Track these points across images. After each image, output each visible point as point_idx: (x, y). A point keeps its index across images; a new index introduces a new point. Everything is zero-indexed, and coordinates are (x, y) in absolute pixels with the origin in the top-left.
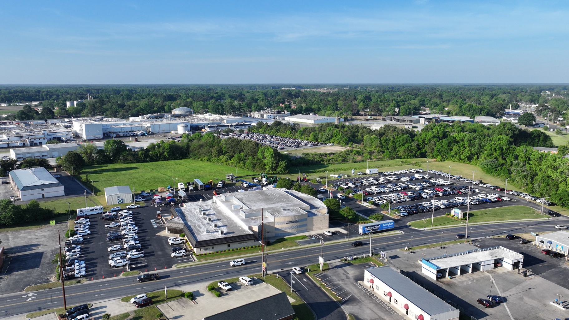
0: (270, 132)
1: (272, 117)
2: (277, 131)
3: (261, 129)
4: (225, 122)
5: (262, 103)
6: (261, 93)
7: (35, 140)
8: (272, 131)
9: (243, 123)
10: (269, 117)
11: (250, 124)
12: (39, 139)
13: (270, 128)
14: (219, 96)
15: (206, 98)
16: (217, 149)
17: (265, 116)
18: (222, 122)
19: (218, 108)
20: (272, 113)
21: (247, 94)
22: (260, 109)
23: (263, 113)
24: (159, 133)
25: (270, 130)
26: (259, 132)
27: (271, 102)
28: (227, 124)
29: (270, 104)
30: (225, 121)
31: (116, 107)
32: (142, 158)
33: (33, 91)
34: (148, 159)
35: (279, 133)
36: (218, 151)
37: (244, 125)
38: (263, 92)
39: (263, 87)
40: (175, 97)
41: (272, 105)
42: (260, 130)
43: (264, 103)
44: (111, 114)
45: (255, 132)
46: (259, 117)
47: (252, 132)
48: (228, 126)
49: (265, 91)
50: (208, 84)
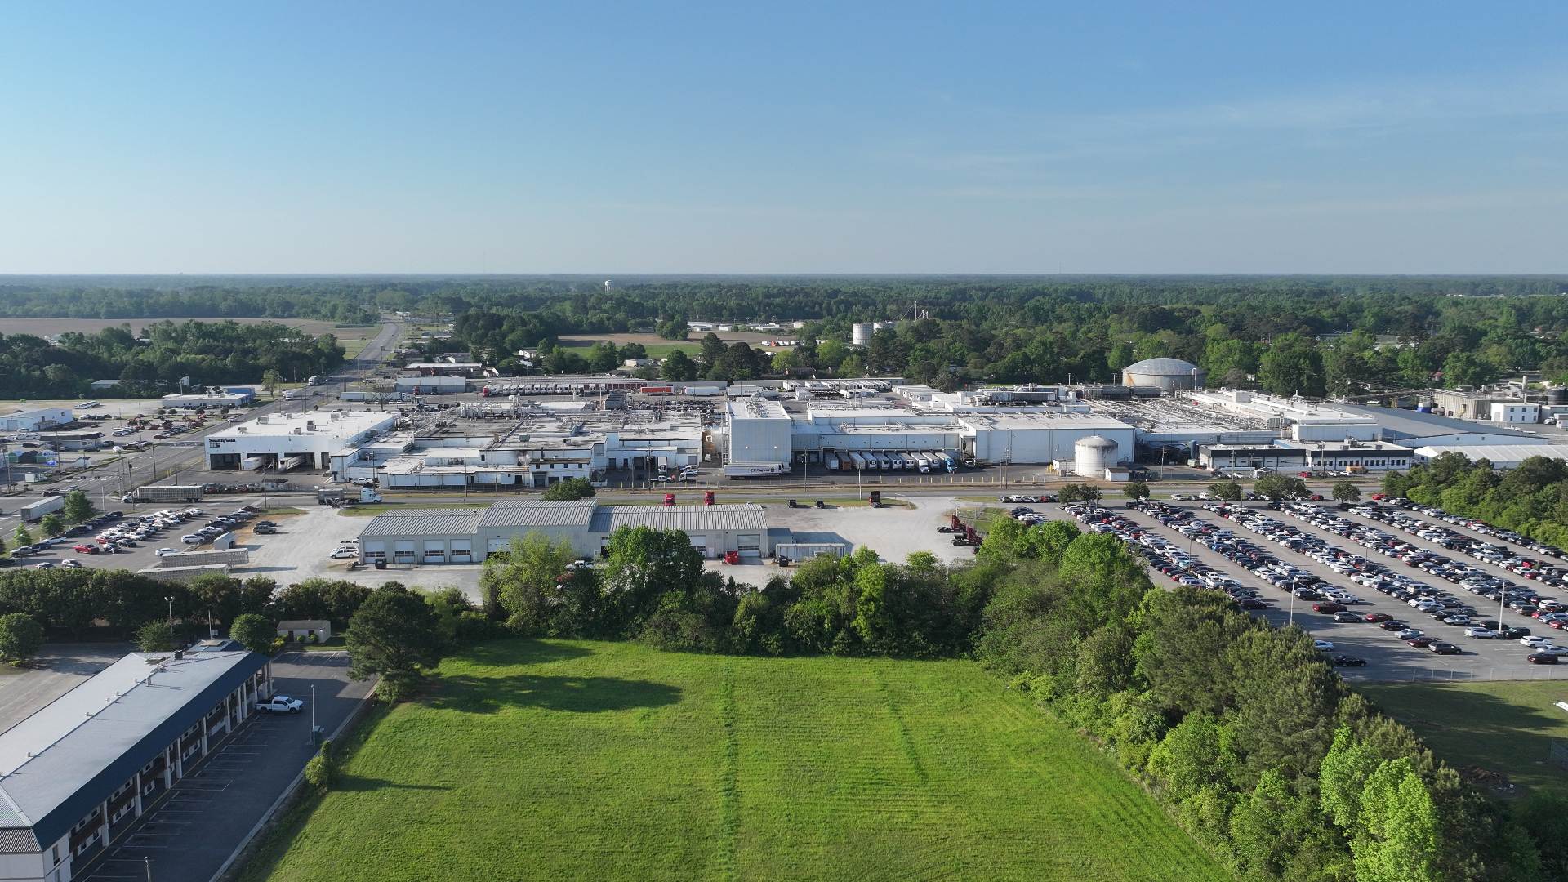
0: (1497, 514)
1: (1531, 415)
2: (1539, 511)
3: (1453, 490)
4: (1296, 437)
5: (1492, 354)
6: (1506, 309)
7: (552, 466)
8: (1512, 510)
9: (1373, 446)
10: (1518, 415)
11: (1410, 454)
12: (566, 466)
13: (1501, 488)
14: (1339, 315)
15: (1284, 322)
16: (1102, 644)
17: (1498, 411)
18: (1282, 433)
19: (1296, 367)
20: (1529, 399)
21: (1449, 313)
22: (1480, 377)
23: (1489, 397)
24: (1008, 463)
25: (1500, 498)
26: (1440, 503)
27: (1538, 346)
28: (1300, 446)
29: (1535, 354)
30: (1295, 428)
31: (961, 349)
32: (747, 631)
33: (822, 292)
34: (772, 642)
35: (1546, 526)
36: (1105, 659)
37: (1379, 453)
38: (1513, 306)
39: (1524, 285)
40: (1179, 316)
41: (1542, 359)
42: (1445, 494)
43: (1503, 349)
44: (920, 373)
45: (1416, 498)
46: (1469, 416)
47: (1404, 495)
48: (1302, 453)
49: (1523, 299)
50: (1324, 277)
